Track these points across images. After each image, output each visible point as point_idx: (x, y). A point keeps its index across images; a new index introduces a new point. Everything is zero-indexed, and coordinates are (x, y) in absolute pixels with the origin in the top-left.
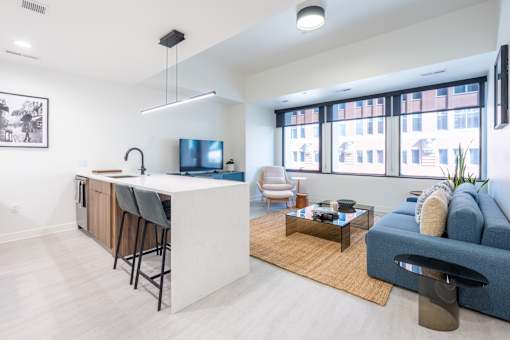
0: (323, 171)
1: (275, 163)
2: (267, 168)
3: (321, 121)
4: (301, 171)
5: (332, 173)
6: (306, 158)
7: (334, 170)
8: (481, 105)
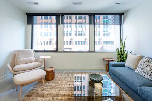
1: (26, 47)
2: (19, 51)
3: (57, 24)
4: (45, 51)
5: (63, 52)
7: (65, 50)
8: (121, 23)
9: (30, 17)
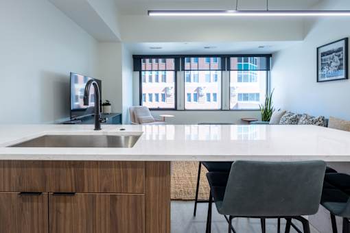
0: (178, 108)
3: (176, 70)
4: (158, 109)
5: (185, 110)
6: (167, 99)
7: (186, 108)
8: (268, 69)
9: (138, 61)
